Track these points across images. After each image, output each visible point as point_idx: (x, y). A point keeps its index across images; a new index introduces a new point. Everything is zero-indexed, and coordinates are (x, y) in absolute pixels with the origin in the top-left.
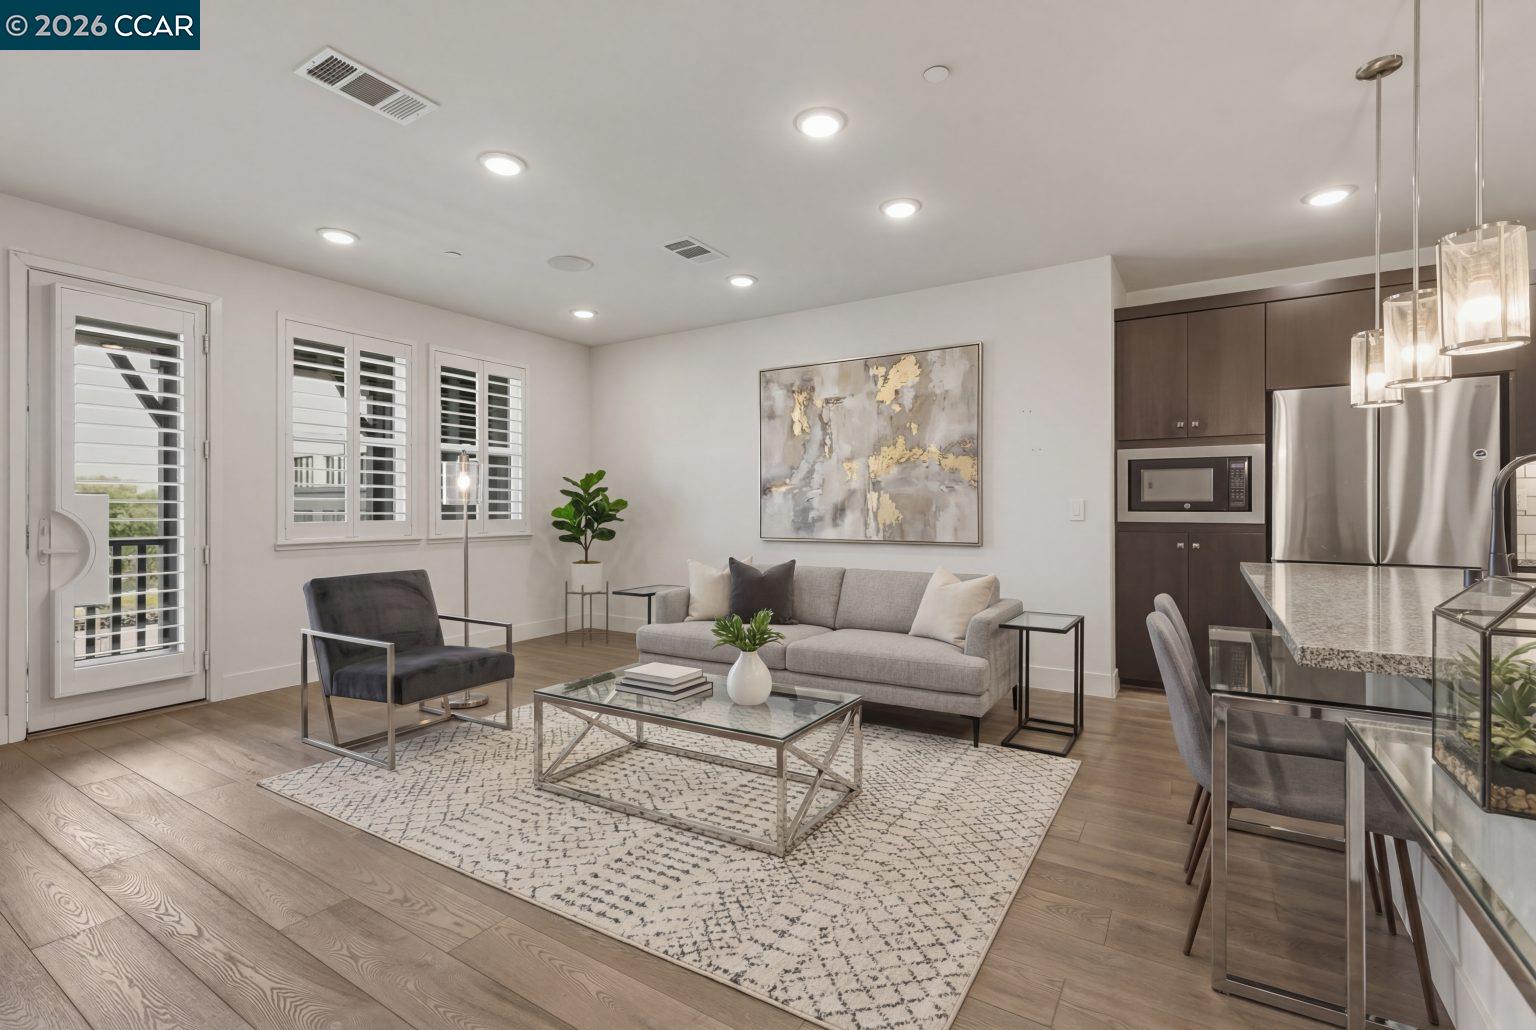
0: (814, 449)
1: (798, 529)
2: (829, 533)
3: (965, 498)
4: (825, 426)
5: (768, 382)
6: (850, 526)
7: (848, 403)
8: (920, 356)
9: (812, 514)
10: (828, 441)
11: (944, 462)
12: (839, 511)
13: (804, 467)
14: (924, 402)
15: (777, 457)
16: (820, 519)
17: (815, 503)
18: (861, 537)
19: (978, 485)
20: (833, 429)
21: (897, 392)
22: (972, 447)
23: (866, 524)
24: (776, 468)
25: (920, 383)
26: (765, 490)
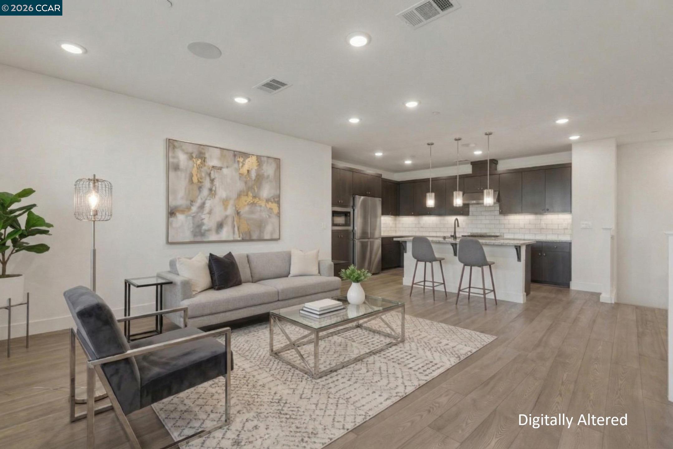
0: (205, 192)
1: (195, 236)
2: (213, 237)
3: (275, 220)
4: (212, 181)
5: (174, 147)
6: (225, 234)
7: (225, 171)
8: (259, 158)
9: (204, 228)
10: (214, 189)
11: (267, 205)
12: (220, 226)
13: (199, 202)
14: (260, 178)
15: (181, 193)
16: (209, 230)
17: (205, 221)
18: (232, 239)
19: (279, 215)
20: (217, 183)
21: (248, 171)
22: (277, 199)
23: (234, 233)
24: (179, 200)
25: (258, 169)
26: (171, 213)
